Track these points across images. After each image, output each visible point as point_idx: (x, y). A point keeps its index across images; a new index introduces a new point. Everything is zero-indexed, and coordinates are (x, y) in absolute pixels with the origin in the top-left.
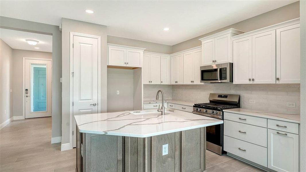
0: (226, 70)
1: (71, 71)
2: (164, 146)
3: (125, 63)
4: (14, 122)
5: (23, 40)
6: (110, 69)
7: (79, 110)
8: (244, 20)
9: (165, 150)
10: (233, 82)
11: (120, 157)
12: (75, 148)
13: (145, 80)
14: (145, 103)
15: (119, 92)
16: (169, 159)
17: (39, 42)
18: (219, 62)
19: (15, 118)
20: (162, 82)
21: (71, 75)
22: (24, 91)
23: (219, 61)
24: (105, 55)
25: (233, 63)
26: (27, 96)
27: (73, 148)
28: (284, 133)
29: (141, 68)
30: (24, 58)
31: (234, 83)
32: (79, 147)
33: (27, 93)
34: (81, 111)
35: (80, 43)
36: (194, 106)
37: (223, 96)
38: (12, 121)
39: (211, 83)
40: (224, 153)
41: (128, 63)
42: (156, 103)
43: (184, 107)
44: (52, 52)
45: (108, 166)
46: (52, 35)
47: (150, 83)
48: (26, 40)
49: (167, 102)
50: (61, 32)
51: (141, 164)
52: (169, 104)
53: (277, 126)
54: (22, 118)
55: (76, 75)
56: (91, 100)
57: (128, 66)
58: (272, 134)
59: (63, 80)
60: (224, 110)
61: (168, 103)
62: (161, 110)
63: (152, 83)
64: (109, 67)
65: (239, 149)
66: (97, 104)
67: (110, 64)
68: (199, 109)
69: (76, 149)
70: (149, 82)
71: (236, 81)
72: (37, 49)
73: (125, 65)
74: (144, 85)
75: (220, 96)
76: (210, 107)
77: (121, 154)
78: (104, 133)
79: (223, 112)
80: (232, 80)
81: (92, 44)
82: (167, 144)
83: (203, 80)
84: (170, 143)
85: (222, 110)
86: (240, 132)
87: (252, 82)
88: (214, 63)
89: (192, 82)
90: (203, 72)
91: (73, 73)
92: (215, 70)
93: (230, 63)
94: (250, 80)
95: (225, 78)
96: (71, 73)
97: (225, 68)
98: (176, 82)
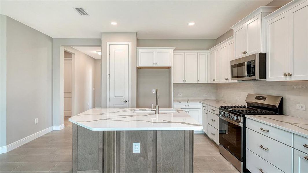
0: (254, 63)
1: (108, 74)
2: (134, 144)
3: (154, 64)
5: (95, 52)
6: (141, 70)
7: (114, 105)
9: (137, 148)
10: (266, 79)
11: (101, 147)
13: (177, 78)
14: (174, 102)
15: (154, 91)
16: (142, 158)
20: (199, 81)
21: (108, 77)
23: (249, 53)
24: (135, 57)
25: (266, 53)
29: (171, 67)
31: (268, 80)
34: (115, 106)
35: (114, 50)
36: (219, 109)
37: (261, 98)
41: (156, 64)
42: (188, 103)
43: (214, 109)
45: (91, 151)
49: (201, 102)
55: (111, 76)
56: (122, 97)
57: (156, 66)
58: (299, 158)
60: (246, 116)
61: (203, 103)
63: (186, 82)
64: (138, 68)
65: (260, 170)
66: (128, 102)
67: (140, 65)
68: (223, 113)
70: (184, 81)
71: (270, 77)
73: (154, 66)
74: (174, 84)
75: (258, 98)
77: (102, 144)
79: (245, 119)
80: (263, 75)
81: (124, 50)
82: (138, 142)
83: (233, 77)
84: (143, 143)
85: (243, 116)
86: (261, 147)
87: (288, 79)
88: (244, 56)
89: (227, 79)
90: (233, 67)
91: (109, 75)
92: (242, 65)
93: (260, 54)
94: (285, 75)
95: (254, 74)
96: (107, 75)
97: (254, 61)
98: (214, 80)
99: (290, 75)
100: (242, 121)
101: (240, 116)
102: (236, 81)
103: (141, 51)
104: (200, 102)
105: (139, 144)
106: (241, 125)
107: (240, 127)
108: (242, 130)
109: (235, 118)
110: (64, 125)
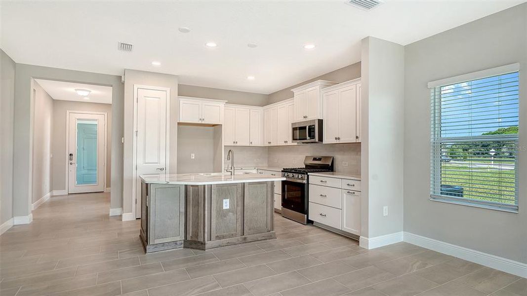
0: (314, 128)
1: (135, 130)
2: (224, 201)
3: (200, 119)
4: (54, 198)
5: (72, 90)
6: (181, 126)
8: (335, 71)
9: (226, 204)
10: (322, 141)
11: (183, 210)
12: (140, 218)
13: (227, 140)
15: (194, 156)
16: (231, 213)
17: (90, 91)
18: (310, 118)
19: (55, 193)
20: (251, 143)
21: (135, 135)
22: (67, 156)
24: (175, 110)
25: (323, 120)
26: (71, 164)
27: (137, 219)
28: (353, 192)
29: (221, 125)
30: (68, 112)
31: (324, 143)
32: (144, 218)
33: (71, 159)
35: (145, 97)
36: (282, 171)
37: (317, 159)
38: (52, 196)
39: (303, 143)
40: (310, 222)
41: (203, 120)
43: (274, 173)
44: (111, 103)
46: (112, 86)
47: (236, 145)
48: (76, 90)
50: (123, 84)
51: (201, 215)
52: (259, 171)
53: (348, 185)
54: (65, 192)
55: (140, 134)
56: (157, 163)
57: (203, 122)
58: (345, 194)
59: (126, 140)
60: (309, 174)
62: (231, 170)
63: (238, 145)
64: (179, 124)
65: (321, 214)
66: (165, 169)
67: (181, 121)
68: (286, 174)
69: (140, 220)
70: (234, 142)
71: (325, 140)
72: (87, 99)
73: (200, 122)
74: (225, 146)
75: (315, 159)
76: (301, 171)
77: (184, 207)
78: (166, 183)
79: (308, 176)
80: (321, 139)
81: (159, 98)
82: (227, 199)
83: (294, 139)
84: (232, 199)
85: (307, 174)
86: (321, 195)
87: (338, 142)
88: (305, 120)
89: (286, 142)
90: (294, 129)
91: (137, 132)
92: (304, 128)
93: (319, 120)
94: (336, 139)
95: (313, 137)
96: (134, 132)
97: (314, 125)
98: (269, 143)
99: (339, 139)
100: (306, 178)
101: (304, 174)
102: (296, 144)
103: (184, 101)
104: (255, 168)
105: (228, 200)
106: (305, 182)
107: (304, 184)
108: (306, 186)
109: (300, 176)
110: (32, 216)
